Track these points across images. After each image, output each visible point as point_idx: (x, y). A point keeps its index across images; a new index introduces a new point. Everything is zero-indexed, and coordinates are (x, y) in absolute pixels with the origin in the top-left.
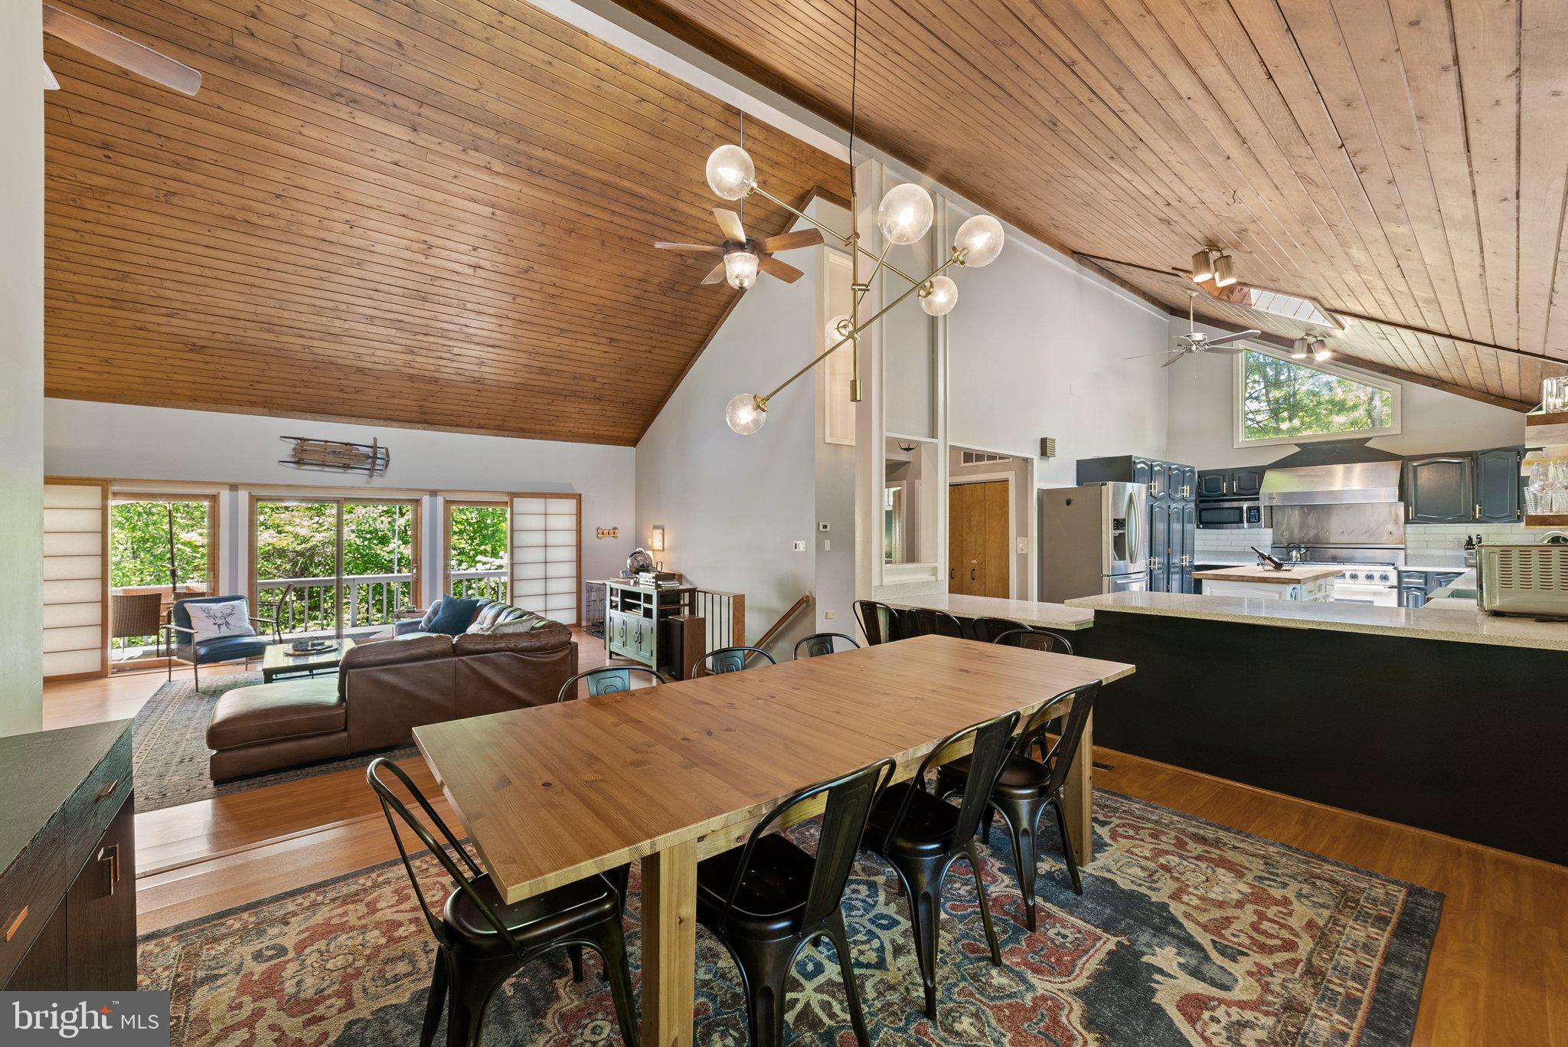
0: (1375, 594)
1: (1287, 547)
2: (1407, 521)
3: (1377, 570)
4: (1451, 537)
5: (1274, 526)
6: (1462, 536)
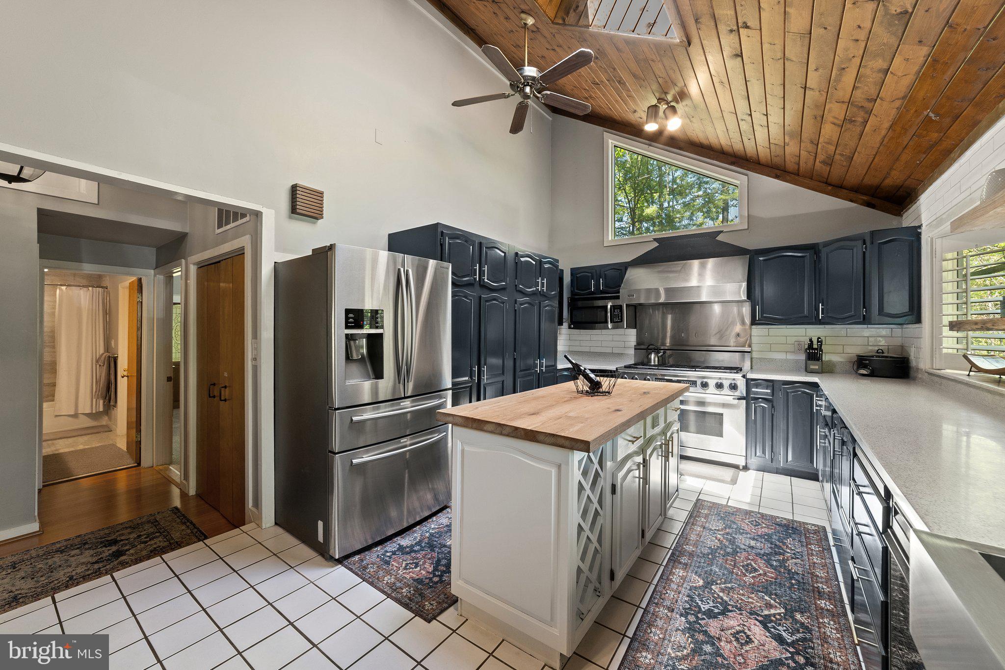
0: (724, 405)
1: (647, 349)
2: (754, 322)
3: (727, 377)
4: (791, 340)
5: (638, 327)
6: (802, 339)
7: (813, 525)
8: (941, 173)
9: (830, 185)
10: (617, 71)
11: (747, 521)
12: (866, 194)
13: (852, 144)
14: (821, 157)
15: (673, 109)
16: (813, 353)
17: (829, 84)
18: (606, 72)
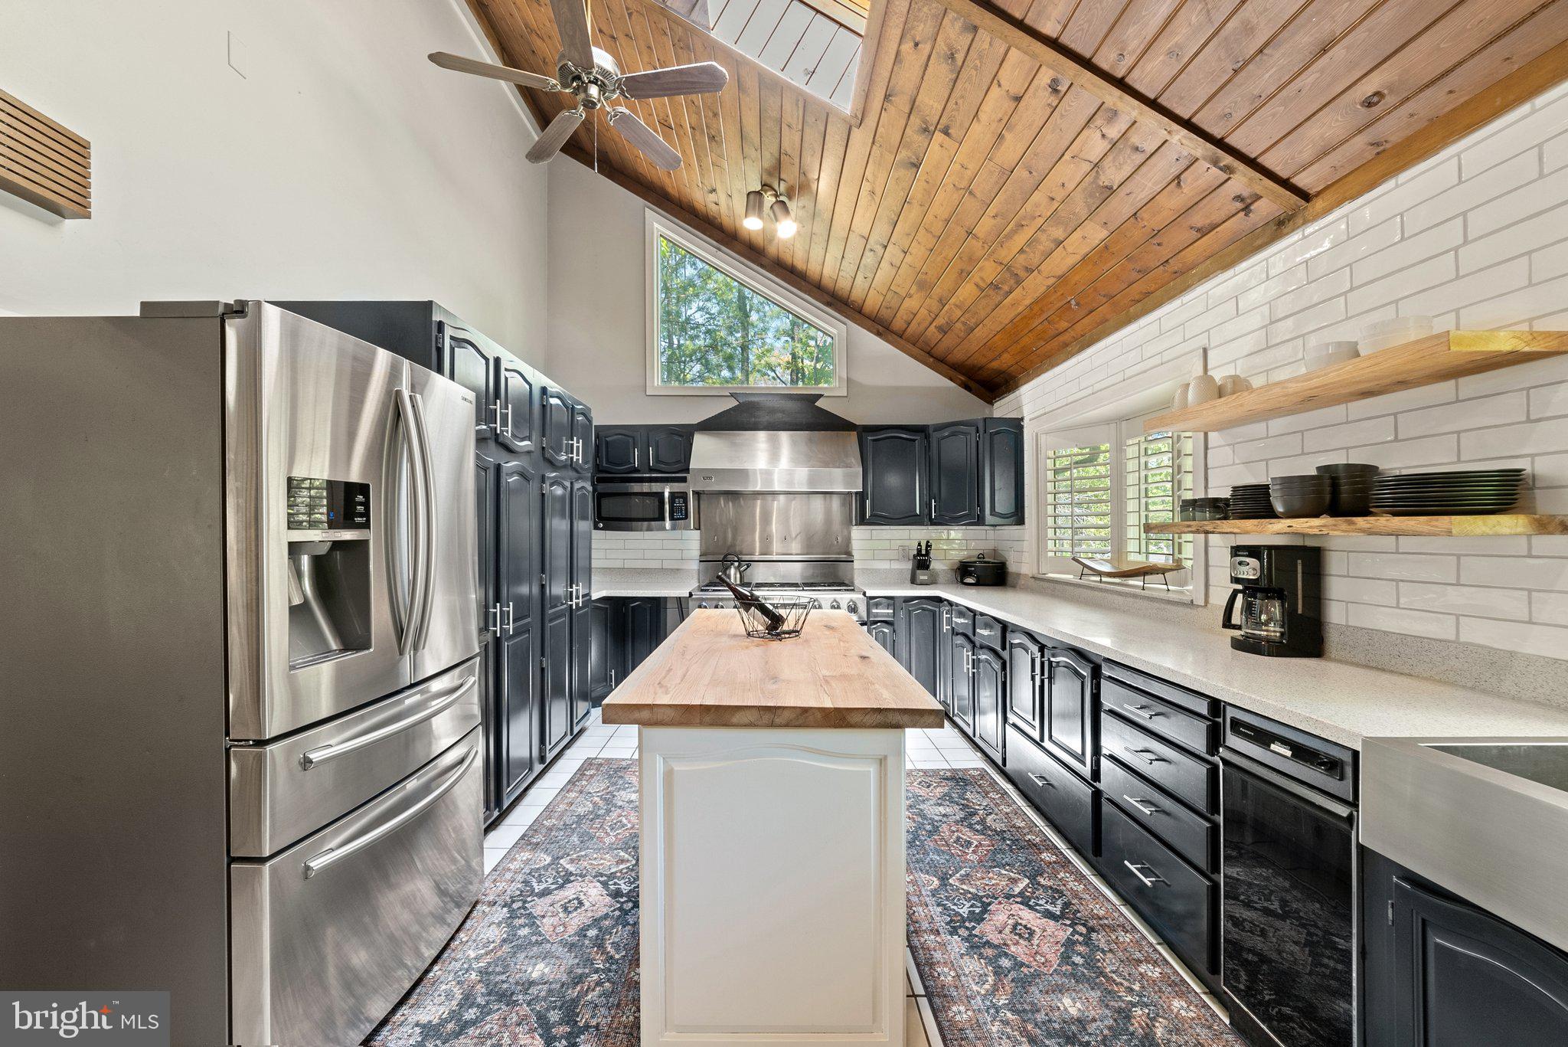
1: (722, 561)
2: (862, 521)
4: (896, 545)
5: (702, 527)
6: (907, 543)
7: (974, 769)
8: (1053, 366)
9: (932, 356)
10: (718, 120)
11: (915, 784)
12: (963, 374)
13: (983, 314)
14: (941, 321)
15: (786, 209)
16: (922, 561)
17: (1000, 237)
18: (698, 113)
